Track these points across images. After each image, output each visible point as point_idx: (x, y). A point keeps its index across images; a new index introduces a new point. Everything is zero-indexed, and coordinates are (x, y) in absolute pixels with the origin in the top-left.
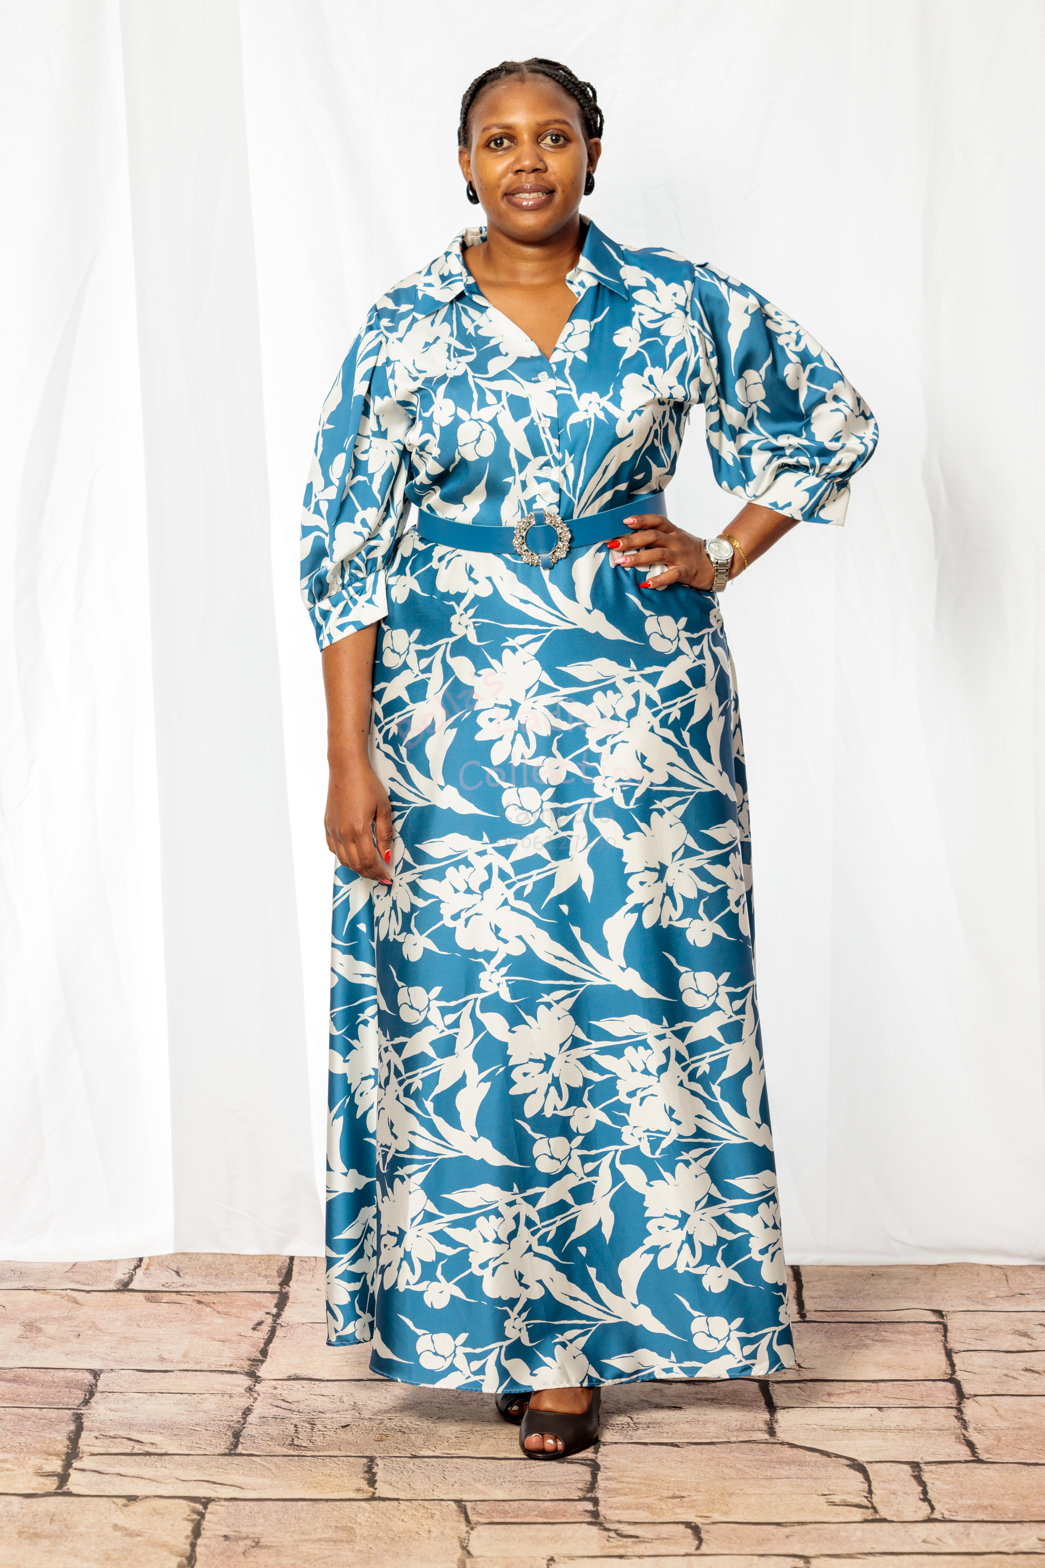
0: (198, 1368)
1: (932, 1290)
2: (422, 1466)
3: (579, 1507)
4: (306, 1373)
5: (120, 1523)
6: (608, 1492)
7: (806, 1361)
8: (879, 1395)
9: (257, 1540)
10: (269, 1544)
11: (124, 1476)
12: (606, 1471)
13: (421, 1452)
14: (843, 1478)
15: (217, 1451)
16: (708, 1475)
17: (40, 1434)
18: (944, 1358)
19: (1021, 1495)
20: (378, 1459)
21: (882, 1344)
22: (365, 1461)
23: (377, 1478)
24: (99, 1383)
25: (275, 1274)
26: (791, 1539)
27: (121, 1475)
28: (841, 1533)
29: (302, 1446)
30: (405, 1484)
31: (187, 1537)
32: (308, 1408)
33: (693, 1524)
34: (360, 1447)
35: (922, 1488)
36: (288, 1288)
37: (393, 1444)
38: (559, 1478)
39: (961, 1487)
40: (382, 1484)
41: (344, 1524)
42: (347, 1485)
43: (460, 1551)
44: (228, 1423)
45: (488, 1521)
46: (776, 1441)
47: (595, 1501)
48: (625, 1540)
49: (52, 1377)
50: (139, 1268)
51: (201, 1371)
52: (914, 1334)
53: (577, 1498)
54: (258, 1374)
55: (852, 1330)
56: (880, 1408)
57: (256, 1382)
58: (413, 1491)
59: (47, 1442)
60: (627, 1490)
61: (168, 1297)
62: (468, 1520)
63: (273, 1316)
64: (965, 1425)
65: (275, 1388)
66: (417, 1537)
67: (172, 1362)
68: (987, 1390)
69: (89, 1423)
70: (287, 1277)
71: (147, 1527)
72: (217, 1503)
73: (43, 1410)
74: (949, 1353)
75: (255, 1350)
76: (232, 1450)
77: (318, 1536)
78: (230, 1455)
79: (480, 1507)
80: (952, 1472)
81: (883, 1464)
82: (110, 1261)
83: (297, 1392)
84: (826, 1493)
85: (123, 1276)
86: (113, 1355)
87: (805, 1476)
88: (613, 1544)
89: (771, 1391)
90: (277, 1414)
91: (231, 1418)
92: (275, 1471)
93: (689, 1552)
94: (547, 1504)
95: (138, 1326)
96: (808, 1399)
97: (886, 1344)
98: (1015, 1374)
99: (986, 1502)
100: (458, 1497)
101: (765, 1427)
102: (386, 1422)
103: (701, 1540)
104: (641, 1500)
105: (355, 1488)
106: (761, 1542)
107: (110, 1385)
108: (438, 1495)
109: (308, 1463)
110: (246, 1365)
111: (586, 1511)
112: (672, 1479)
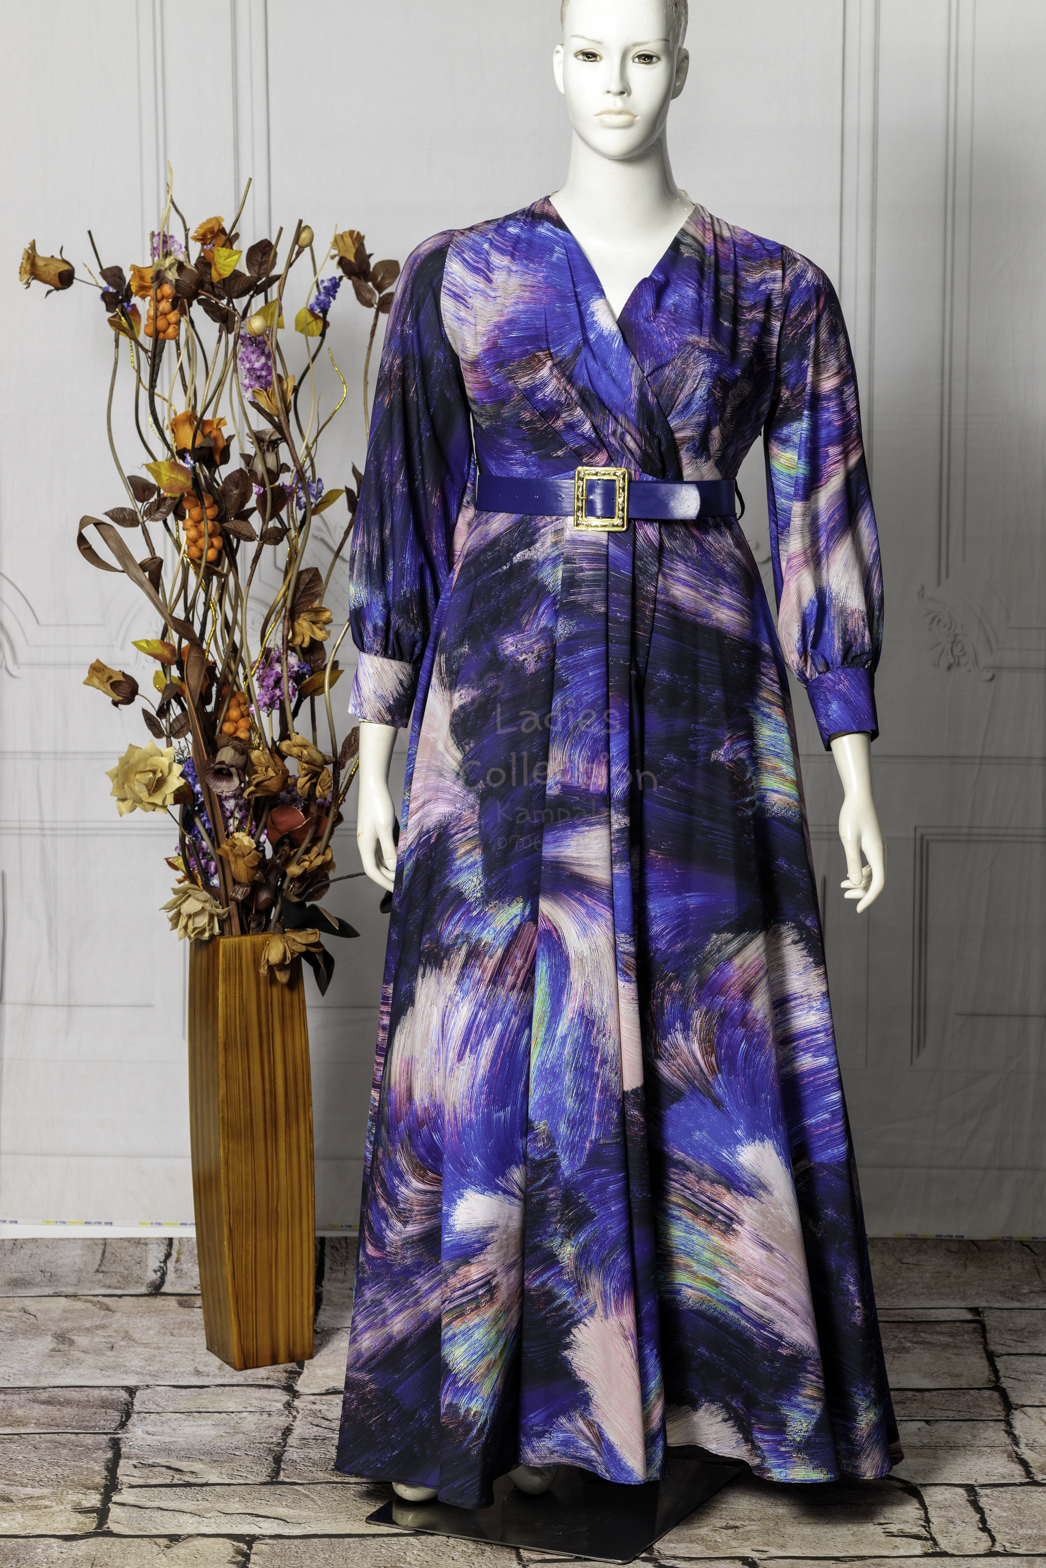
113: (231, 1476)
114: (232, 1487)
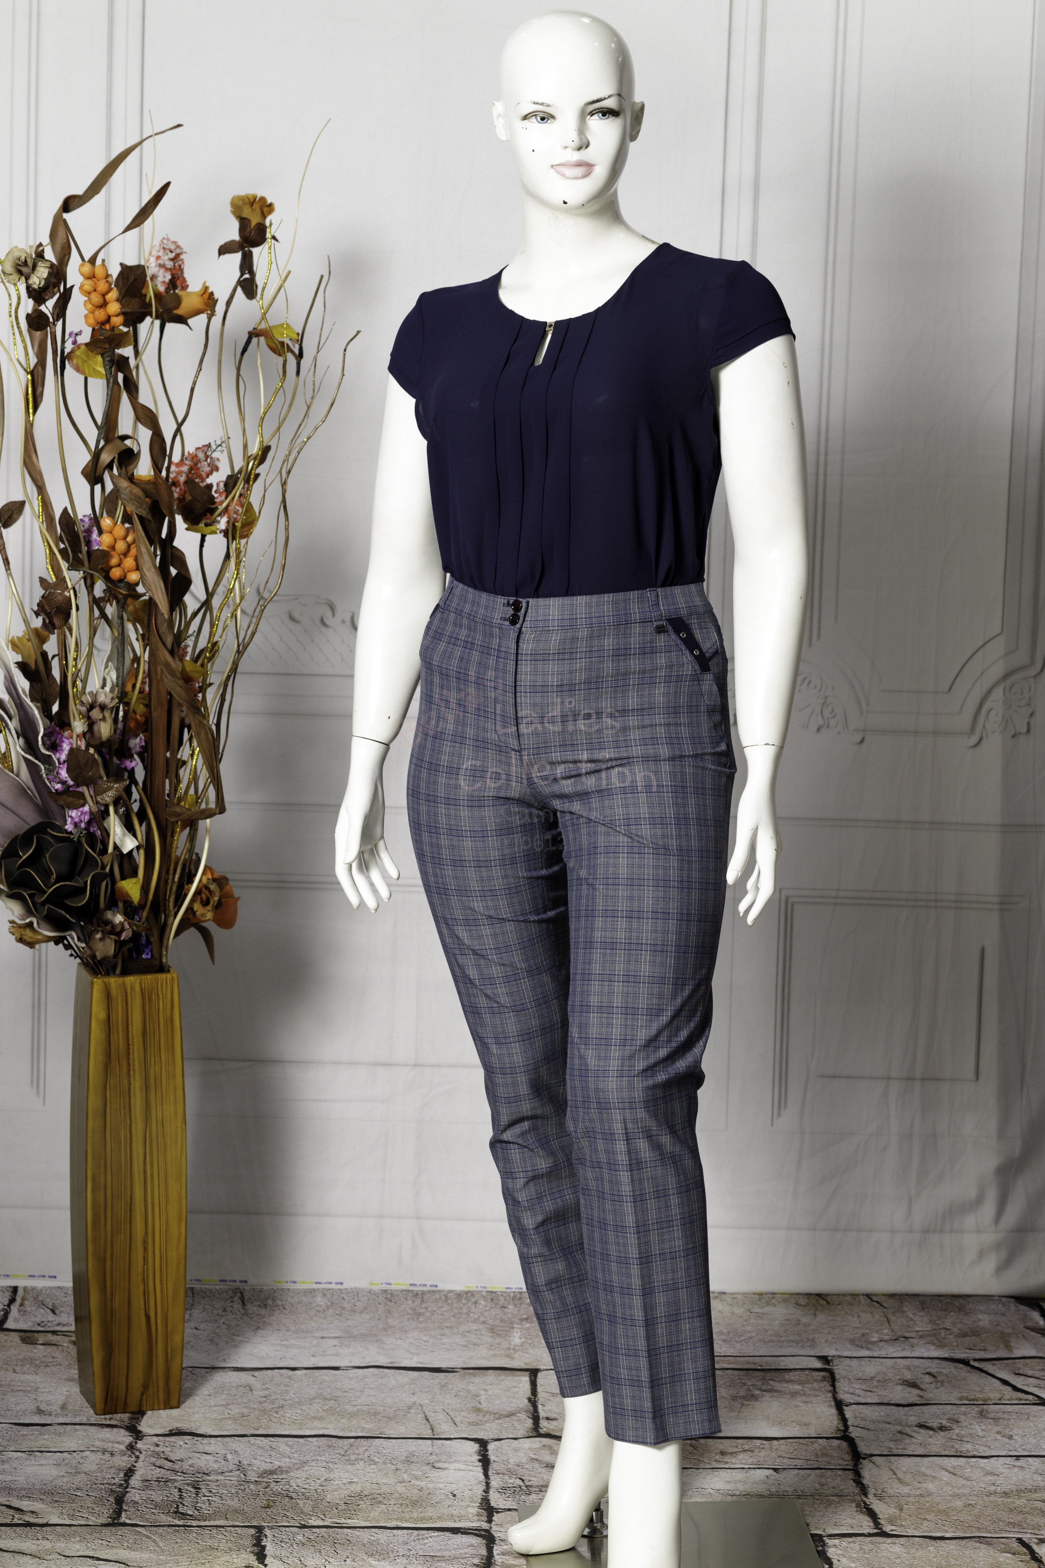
113: (72, 1516)
114: (73, 1528)
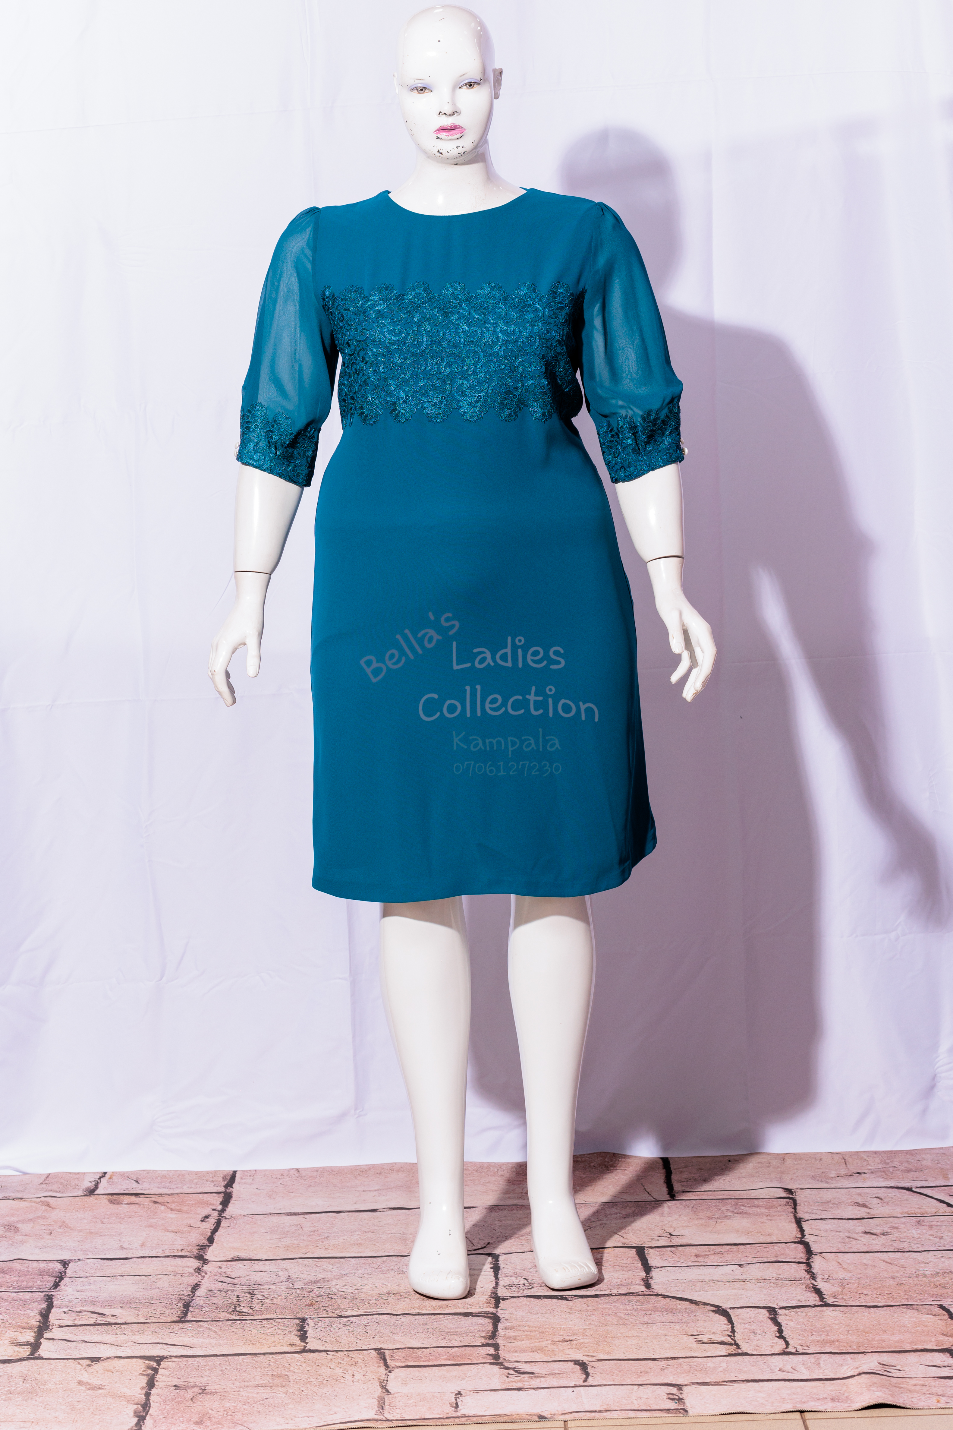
0: (154, 1254)
1: (782, 1173)
2: (347, 1324)
3: (482, 1351)
4: (246, 1255)
5: (84, 1380)
6: (506, 1339)
7: (676, 1230)
8: (740, 1255)
9: (203, 1388)
10: (214, 1391)
11: (88, 1342)
12: (505, 1322)
13: (346, 1313)
14: (709, 1322)
15: (169, 1320)
16: (592, 1322)
17: (16, 1312)
18: (794, 1226)
19: (863, 1331)
20: (308, 1320)
21: (741, 1215)
22: (297, 1321)
23: (308, 1335)
24: (68, 1271)
25: (221, 1179)
26: (665, 1370)
27: (86, 1342)
28: (709, 1365)
29: (243, 1312)
30: (332, 1339)
31: (142, 1388)
32: (249, 1282)
33: (581, 1362)
34: (293, 1310)
35: (776, 1328)
36: (231, 1189)
37: (322, 1308)
38: (464, 1329)
39: (812, 1326)
40: (313, 1339)
41: (279, 1373)
42: (281, 1341)
43: (380, 1390)
44: (180, 1297)
45: (404, 1364)
46: (651, 1293)
47: (496, 1347)
48: (522, 1376)
49: (27, 1267)
50: (104, 1178)
51: (156, 1257)
52: (769, 1208)
53: (481, 1344)
54: (206, 1257)
55: (715, 1206)
56: (740, 1265)
57: (203, 1264)
58: (339, 1344)
59: (22, 1318)
60: (523, 1336)
61: (129, 1200)
62: (386, 1365)
63: (219, 1211)
64: (813, 1276)
65: (221, 1268)
66: (342, 1381)
67: (131, 1249)
68: (832, 1249)
69: (58, 1302)
70: (231, 1179)
71: (107, 1382)
72: (169, 1360)
73: (19, 1293)
74: (799, 1222)
75: (203, 1238)
76: (182, 1317)
77: (257, 1383)
78: (181, 1321)
79: (397, 1354)
80: (804, 1314)
81: (744, 1309)
82: (78, 1173)
83: (239, 1270)
84: (695, 1334)
85: (90, 1185)
86: (80, 1247)
87: (677, 1321)
88: (512, 1379)
89: (646, 1255)
90: (222, 1288)
91: (182, 1293)
92: (220, 1333)
93: (577, 1384)
94: (454, 1350)
95: (102, 1223)
96: (678, 1260)
97: (745, 1215)
98: (856, 1236)
99: (833, 1337)
100: (378, 1346)
101: (642, 1283)
102: (316, 1290)
103: (587, 1374)
104: (536, 1344)
105: (289, 1343)
106: (639, 1375)
107: (77, 1271)
108: (361, 1345)
109: (248, 1325)
110: (195, 1250)
111: (487, 1354)
112: (563, 1327)
